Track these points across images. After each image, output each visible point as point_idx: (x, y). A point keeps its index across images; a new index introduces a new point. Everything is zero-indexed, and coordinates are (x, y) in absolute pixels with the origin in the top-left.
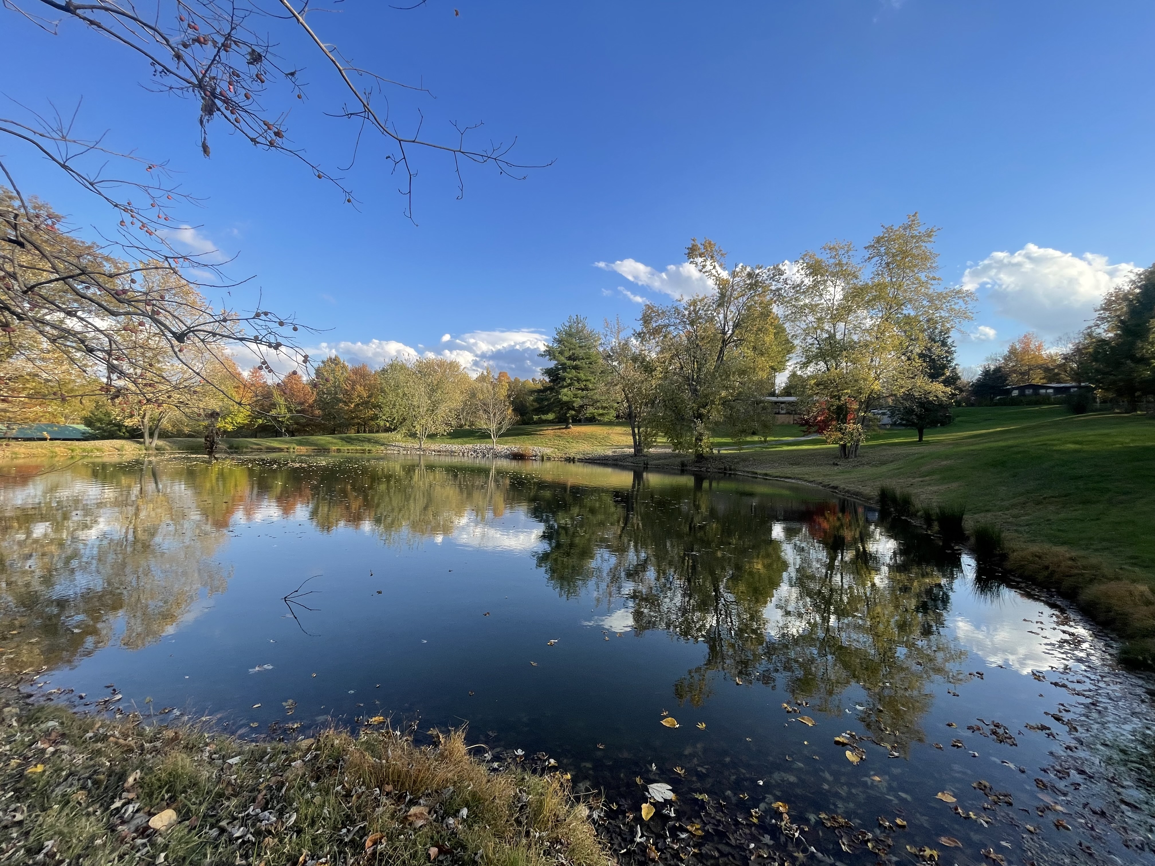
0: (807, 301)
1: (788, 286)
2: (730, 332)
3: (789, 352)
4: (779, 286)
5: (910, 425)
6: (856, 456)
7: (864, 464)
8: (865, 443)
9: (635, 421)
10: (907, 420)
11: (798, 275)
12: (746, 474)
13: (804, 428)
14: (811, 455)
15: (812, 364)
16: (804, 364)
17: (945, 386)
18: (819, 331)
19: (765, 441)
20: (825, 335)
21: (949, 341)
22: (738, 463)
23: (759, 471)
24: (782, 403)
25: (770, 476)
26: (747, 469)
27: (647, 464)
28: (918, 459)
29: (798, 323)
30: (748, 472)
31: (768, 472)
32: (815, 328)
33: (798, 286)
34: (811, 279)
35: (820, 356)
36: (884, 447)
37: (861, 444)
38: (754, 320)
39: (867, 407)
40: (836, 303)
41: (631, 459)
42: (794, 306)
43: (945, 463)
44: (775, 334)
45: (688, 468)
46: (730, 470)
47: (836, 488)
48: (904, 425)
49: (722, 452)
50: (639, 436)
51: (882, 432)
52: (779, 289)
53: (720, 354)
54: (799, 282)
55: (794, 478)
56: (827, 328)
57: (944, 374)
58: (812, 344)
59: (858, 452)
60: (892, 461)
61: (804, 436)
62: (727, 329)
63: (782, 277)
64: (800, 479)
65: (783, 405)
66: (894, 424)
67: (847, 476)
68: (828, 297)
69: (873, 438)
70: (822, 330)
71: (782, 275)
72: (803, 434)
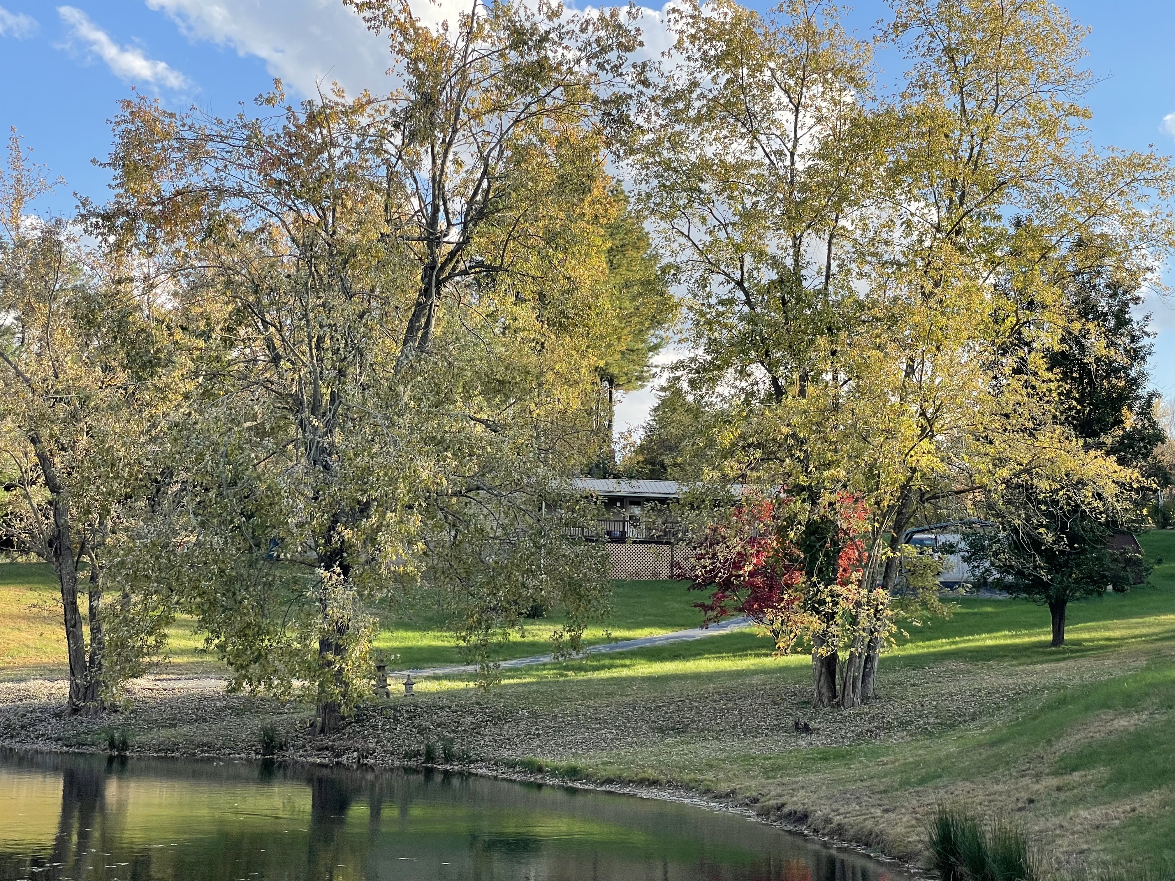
0: (710, 151)
1: (650, 92)
2: (454, 235)
3: (656, 322)
4: (622, 88)
5: (1027, 589)
6: (865, 699)
7: (890, 727)
8: (896, 651)
9: (78, 566)
10: (1020, 573)
11: (679, 58)
12: (503, 772)
13: (706, 596)
14: (725, 695)
15: (730, 374)
16: (703, 369)
17: (1121, 461)
18: (748, 259)
19: (575, 644)
20: (768, 275)
21: (1135, 314)
22: (476, 728)
23: (546, 760)
24: (637, 501)
25: (588, 778)
26: (506, 754)
27: (125, 745)
28: (1049, 707)
29: (682, 224)
30: (512, 765)
31: (581, 763)
32: (738, 248)
33: (679, 96)
34: (723, 80)
35: (755, 346)
36: (952, 665)
37: (882, 653)
38: (534, 200)
39: (898, 527)
40: (800, 166)
41: (53, 727)
42: (668, 165)
43: (1122, 723)
44: (610, 251)
45: (290, 754)
46: (449, 758)
47: (803, 818)
48: (1008, 588)
49: (422, 686)
50: (95, 631)
51: (947, 611)
52: (620, 100)
53: (416, 317)
54: (683, 83)
55: (671, 784)
56: (771, 249)
57: (1119, 422)
58: (730, 302)
59: (873, 682)
60: (974, 717)
61: (704, 625)
62: (442, 224)
63: (631, 57)
64: (687, 787)
65: (636, 511)
66: (981, 584)
67: (841, 771)
68: (776, 144)
69: (918, 634)
70: (760, 255)
71: (628, 49)
72: (701, 616)
